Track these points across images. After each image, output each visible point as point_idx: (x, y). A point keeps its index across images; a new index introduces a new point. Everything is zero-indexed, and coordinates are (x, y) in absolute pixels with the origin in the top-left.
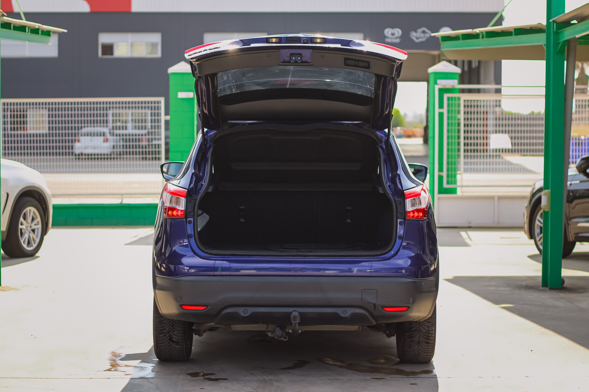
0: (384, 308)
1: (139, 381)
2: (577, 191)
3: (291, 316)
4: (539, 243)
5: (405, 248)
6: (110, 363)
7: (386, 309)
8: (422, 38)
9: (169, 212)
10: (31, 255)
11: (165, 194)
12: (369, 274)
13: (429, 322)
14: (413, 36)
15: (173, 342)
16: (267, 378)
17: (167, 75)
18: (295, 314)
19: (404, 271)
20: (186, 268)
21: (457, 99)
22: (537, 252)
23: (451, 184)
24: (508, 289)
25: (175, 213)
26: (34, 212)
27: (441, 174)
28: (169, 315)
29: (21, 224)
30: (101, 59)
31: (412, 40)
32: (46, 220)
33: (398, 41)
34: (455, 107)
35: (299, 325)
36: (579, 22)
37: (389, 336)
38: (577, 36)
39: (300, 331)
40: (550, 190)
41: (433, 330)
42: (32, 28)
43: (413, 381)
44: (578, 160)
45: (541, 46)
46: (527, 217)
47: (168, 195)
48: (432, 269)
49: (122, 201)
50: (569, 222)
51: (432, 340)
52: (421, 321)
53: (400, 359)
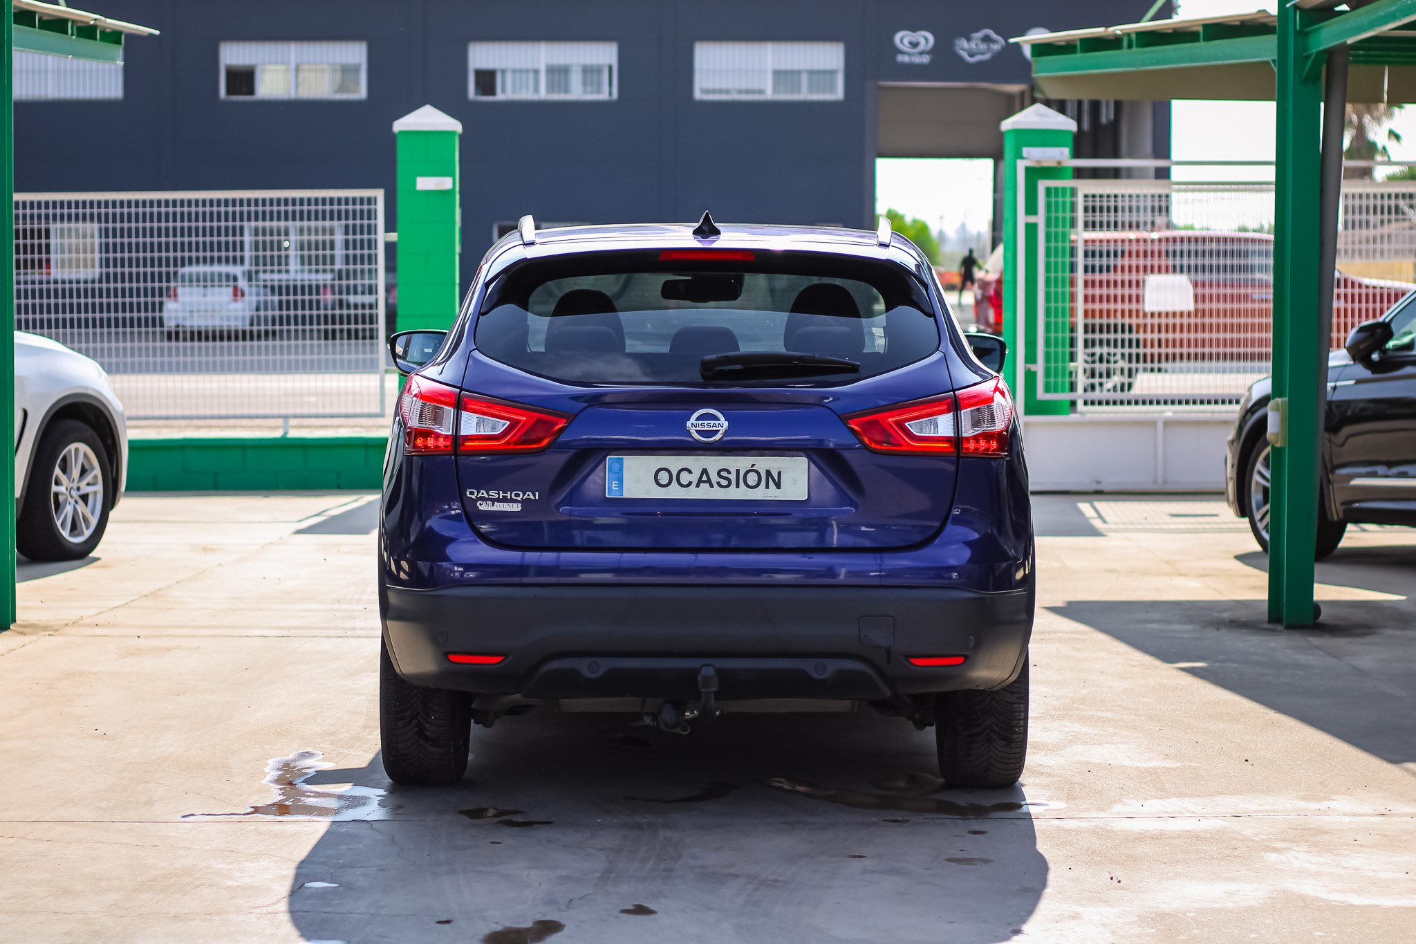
0: (909, 659)
1: (351, 828)
2: (1347, 403)
3: (699, 677)
4: (1260, 526)
5: (957, 521)
6: (281, 789)
7: (914, 661)
8: (982, 54)
9: (418, 440)
10: (80, 554)
11: (407, 399)
12: (876, 582)
13: (1013, 693)
14: (963, 50)
15: (427, 739)
16: (643, 821)
17: (393, 137)
18: (708, 671)
19: (955, 575)
20: (456, 568)
21: (1068, 193)
22: (1258, 548)
23: (1056, 391)
24: (1190, 627)
25: (430, 442)
26: (85, 455)
27: (1032, 367)
28: (419, 677)
29: (57, 483)
30: (226, 103)
31: (961, 58)
32: (114, 475)
33: (926, 59)
34: (1064, 211)
35: (716, 699)
36: (1353, 9)
37: (921, 725)
38: (1350, 41)
39: (717, 713)
40: (1286, 399)
41: (1021, 712)
42: (80, 24)
43: (976, 825)
44: (1352, 333)
45: (1267, 63)
46: (1233, 466)
47: (414, 402)
48: (1019, 575)
49: (286, 433)
50: (1330, 476)
51: (1021, 733)
52: (995, 689)
53: (944, 778)
